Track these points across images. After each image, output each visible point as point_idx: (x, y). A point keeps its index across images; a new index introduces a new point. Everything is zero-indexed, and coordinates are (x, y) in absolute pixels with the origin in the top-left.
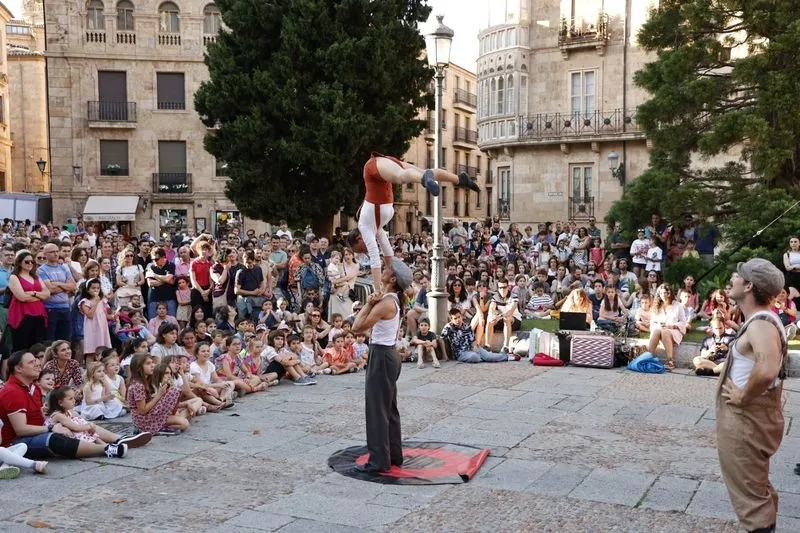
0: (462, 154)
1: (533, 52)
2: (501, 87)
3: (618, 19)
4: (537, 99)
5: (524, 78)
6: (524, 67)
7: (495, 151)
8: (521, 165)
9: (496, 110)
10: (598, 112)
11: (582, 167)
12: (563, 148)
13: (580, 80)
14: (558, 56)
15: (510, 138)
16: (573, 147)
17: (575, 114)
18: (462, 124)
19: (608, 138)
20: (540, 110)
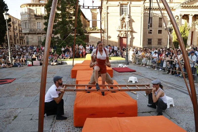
0: (21, 34)
1: (30, 18)
2: (25, 23)
3: (44, 14)
4: (32, 26)
5: (29, 22)
6: (29, 21)
7: (25, 34)
8: (30, 36)
9: (25, 27)
10: (42, 28)
11: (40, 37)
12: (36, 34)
13: (38, 23)
14: (35, 19)
15: (28, 32)
16: (38, 34)
17: (38, 28)
18: (20, 29)
19: (43, 32)
20: (32, 28)
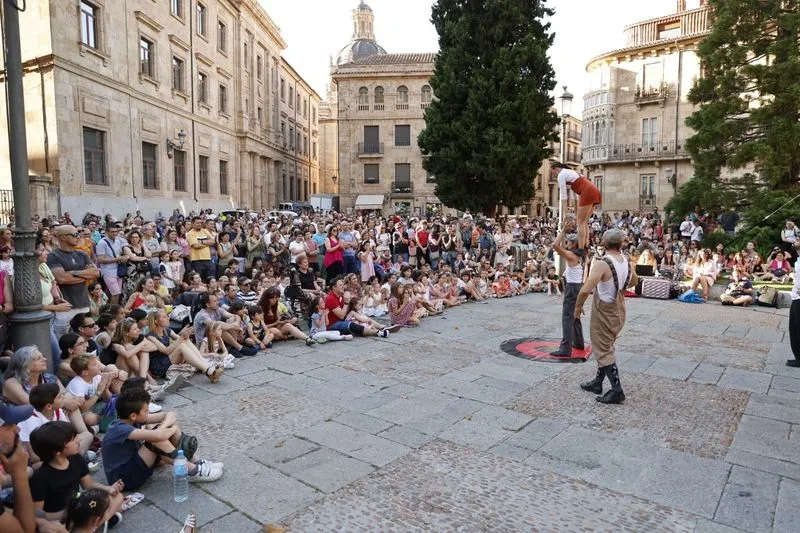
1: (618, 106)
2: (597, 128)
3: (673, 85)
4: (620, 135)
5: (612, 122)
6: (612, 115)
7: (593, 167)
8: (609, 176)
9: (594, 142)
10: (659, 142)
11: (649, 177)
12: (636, 165)
13: (648, 123)
14: (634, 109)
15: (603, 159)
16: (642, 164)
17: (644, 144)
18: (572, 151)
19: (666, 158)
20: (622, 142)
